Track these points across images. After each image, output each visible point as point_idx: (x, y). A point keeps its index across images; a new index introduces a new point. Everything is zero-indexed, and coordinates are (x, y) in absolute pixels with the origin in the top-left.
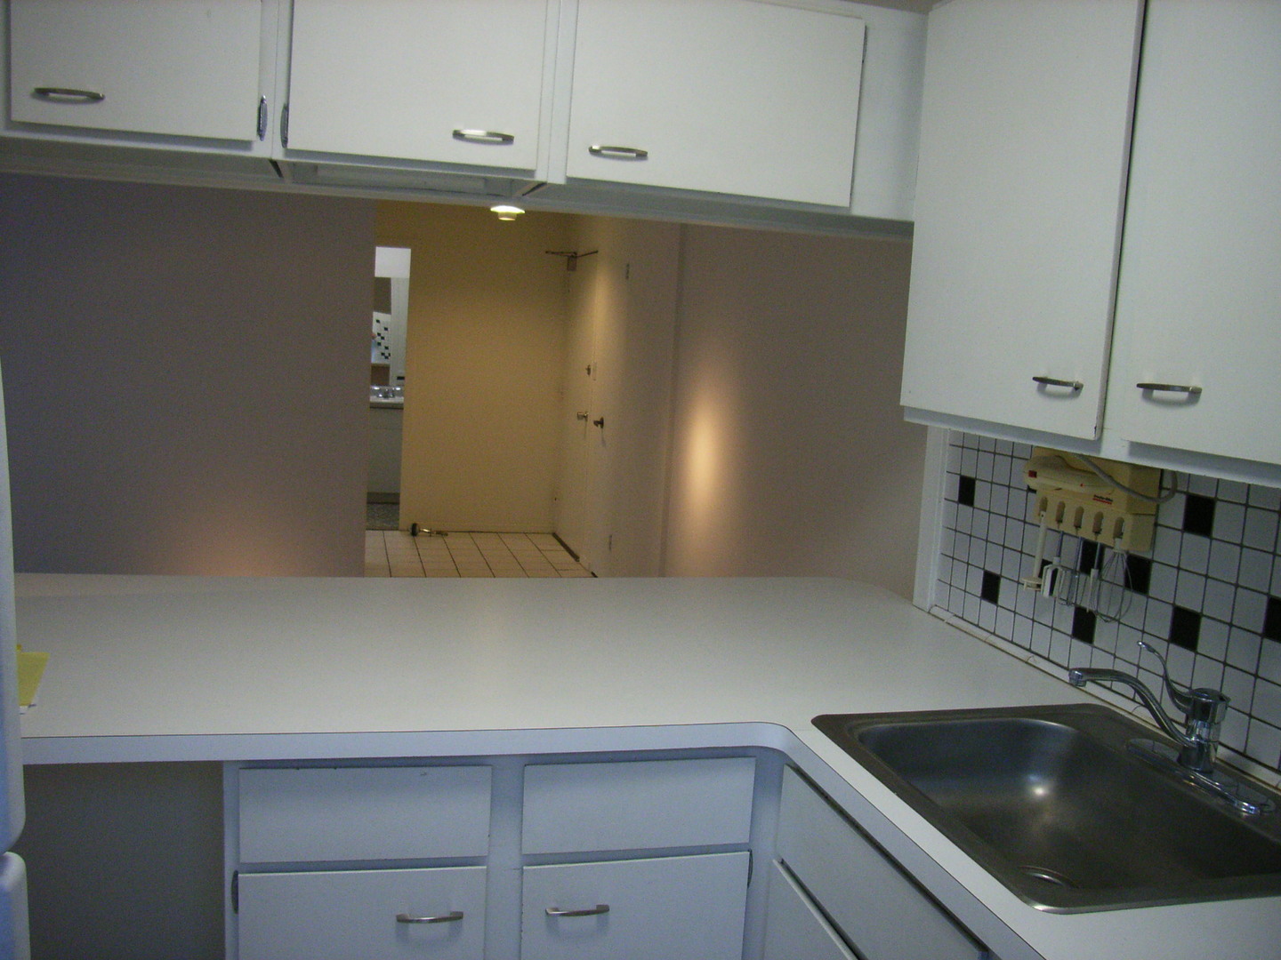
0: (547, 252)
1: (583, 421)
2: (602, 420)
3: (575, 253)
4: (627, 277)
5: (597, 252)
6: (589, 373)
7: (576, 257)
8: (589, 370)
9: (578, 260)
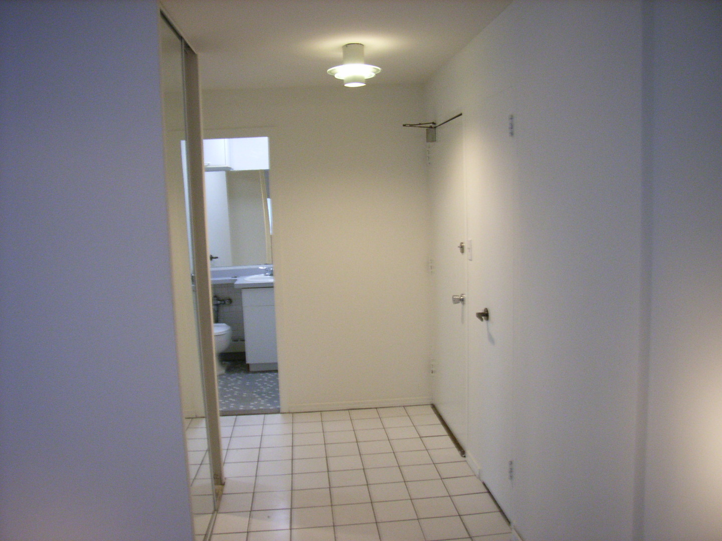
0: (404, 125)
1: (460, 304)
2: (486, 310)
3: (434, 123)
4: (512, 134)
5: (461, 115)
6: (462, 251)
7: (435, 127)
8: (462, 247)
9: (438, 129)
